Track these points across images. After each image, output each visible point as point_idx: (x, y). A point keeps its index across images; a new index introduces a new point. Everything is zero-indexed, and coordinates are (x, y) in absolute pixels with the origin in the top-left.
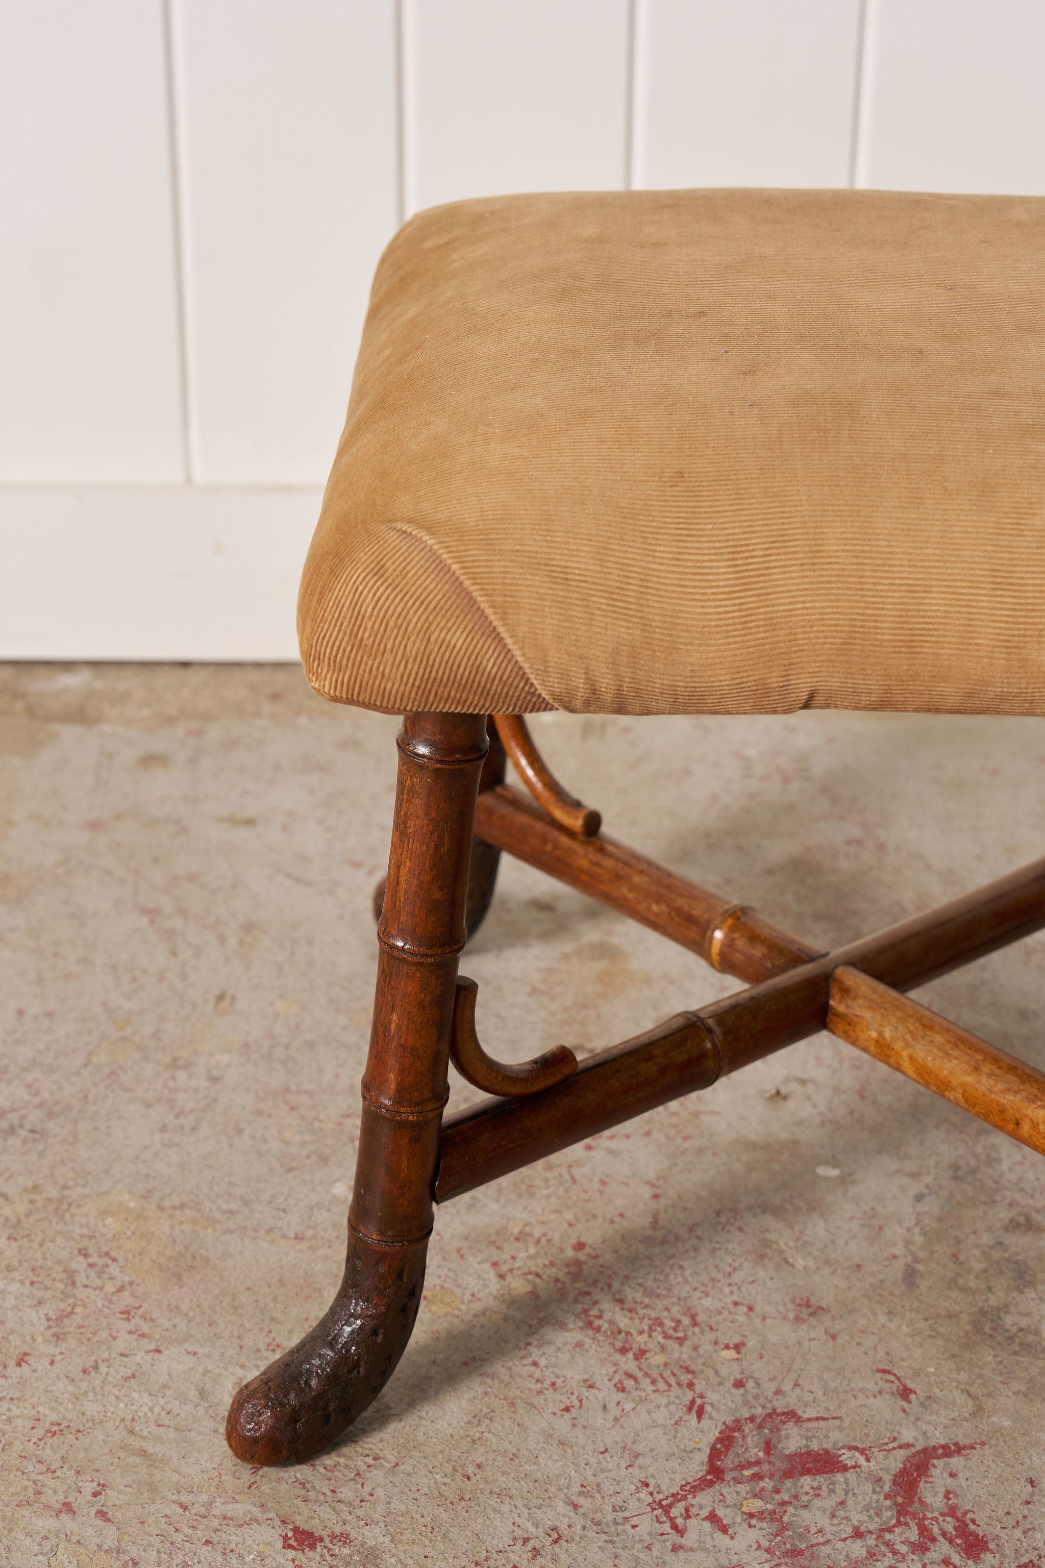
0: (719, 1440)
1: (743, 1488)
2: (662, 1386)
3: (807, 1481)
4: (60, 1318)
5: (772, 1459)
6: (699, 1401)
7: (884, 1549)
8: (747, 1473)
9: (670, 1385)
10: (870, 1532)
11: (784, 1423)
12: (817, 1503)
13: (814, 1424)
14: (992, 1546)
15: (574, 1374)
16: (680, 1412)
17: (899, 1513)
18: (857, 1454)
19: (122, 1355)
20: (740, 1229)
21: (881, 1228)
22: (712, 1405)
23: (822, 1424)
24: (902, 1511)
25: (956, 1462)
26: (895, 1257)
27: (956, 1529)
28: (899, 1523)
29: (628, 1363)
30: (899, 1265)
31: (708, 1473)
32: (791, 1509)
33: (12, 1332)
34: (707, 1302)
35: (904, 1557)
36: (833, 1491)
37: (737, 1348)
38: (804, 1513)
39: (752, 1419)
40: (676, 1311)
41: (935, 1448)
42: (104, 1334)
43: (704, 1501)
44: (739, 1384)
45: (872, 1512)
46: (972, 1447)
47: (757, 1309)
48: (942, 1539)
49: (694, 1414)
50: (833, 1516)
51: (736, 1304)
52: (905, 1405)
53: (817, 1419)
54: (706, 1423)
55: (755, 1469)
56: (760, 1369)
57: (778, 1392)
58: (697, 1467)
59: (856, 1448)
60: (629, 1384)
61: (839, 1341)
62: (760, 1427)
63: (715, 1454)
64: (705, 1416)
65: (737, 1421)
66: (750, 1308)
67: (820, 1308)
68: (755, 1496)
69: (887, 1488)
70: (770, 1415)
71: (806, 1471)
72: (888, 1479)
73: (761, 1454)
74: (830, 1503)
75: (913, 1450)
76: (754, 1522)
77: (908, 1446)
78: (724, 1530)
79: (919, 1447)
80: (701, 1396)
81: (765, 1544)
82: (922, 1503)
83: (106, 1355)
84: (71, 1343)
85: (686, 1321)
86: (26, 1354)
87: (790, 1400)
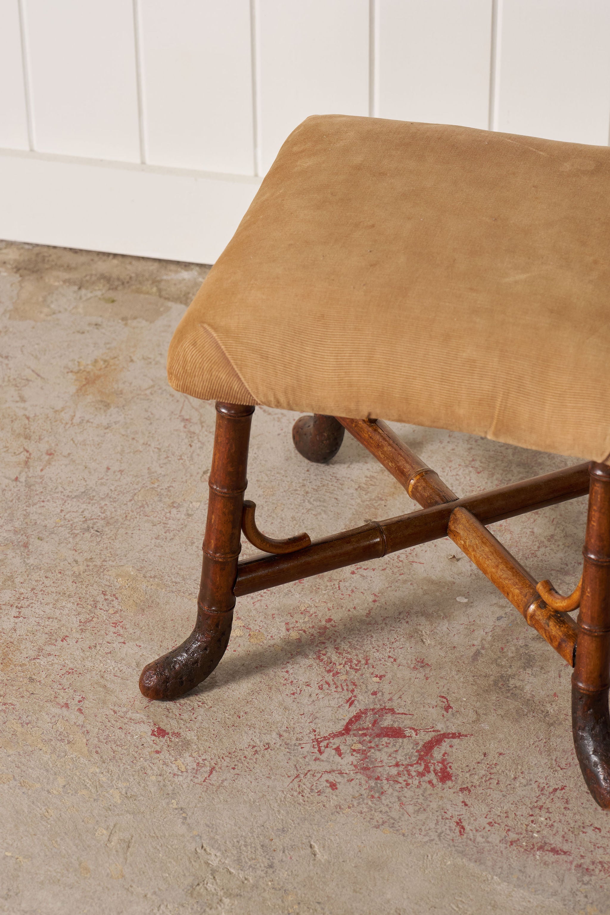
0: (355, 717)
1: (356, 739)
2: (340, 689)
3: (385, 740)
4: (85, 622)
5: (374, 728)
6: (353, 698)
7: (405, 772)
8: (360, 732)
9: (343, 689)
10: (403, 765)
11: (386, 713)
12: (386, 749)
13: (400, 716)
14: (453, 778)
15: (303, 679)
16: (341, 702)
17: (419, 759)
18: (413, 731)
19: (108, 642)
20: (407, 622)
21: (474, 631)
22: (358, 701)
23: (404, 716)
24: (421, 758)
25: (456, 741)
26: (474, 645)
27: (441, 769)
28: (417, 763)
29: (329, 677)
30: (474, 649)
31: (344, 730)
32: (373, 750)
33: (63, 625)
34: (377, 655)
35: (412, 777)
36: (395, 746)
37: (381, 677)
38: (378, 753)
39: (373, 710)
40: (361, 656)
41: (449, 734)
42: (103, 632)
43: (337, 741)
44: (375, 693)
45: (408, 757)
46: (466, 736)
47: (398, 661)
48: (432, 772)
49: (348, 704)
50: (390, 756)
51: (389, 657)
52: (445, 713)
53: (402, 714)
54: (352, 708)
55: (365, 731)
56: (386, 688)
57: (390, 700)
58: (340, 727)
59: (413, 729)
60: (326, 686)
61: (429, 680)
62: (375, 713)
63: (350, 722)
64: (353, 706)
65: (367, 709)
66: (395, 660)
67: (427, 664)
68: (360, 743)
69: (419, 748)
70: (382, 709)
71: (387, 735)
72: (421, 743)
73: (370, 725)
74: (391, 750)
75: (439, 733)
76: (354, 753)
77: (438, 731)
78: (340, 755)
79: (442, 732)
80: (355, 697)
81: (355, 763)
82: (431, 756)
83: (101, 642)
84: (88, 634)
85: (363, 662)
86: (67, 636)
87: (394, 705)
